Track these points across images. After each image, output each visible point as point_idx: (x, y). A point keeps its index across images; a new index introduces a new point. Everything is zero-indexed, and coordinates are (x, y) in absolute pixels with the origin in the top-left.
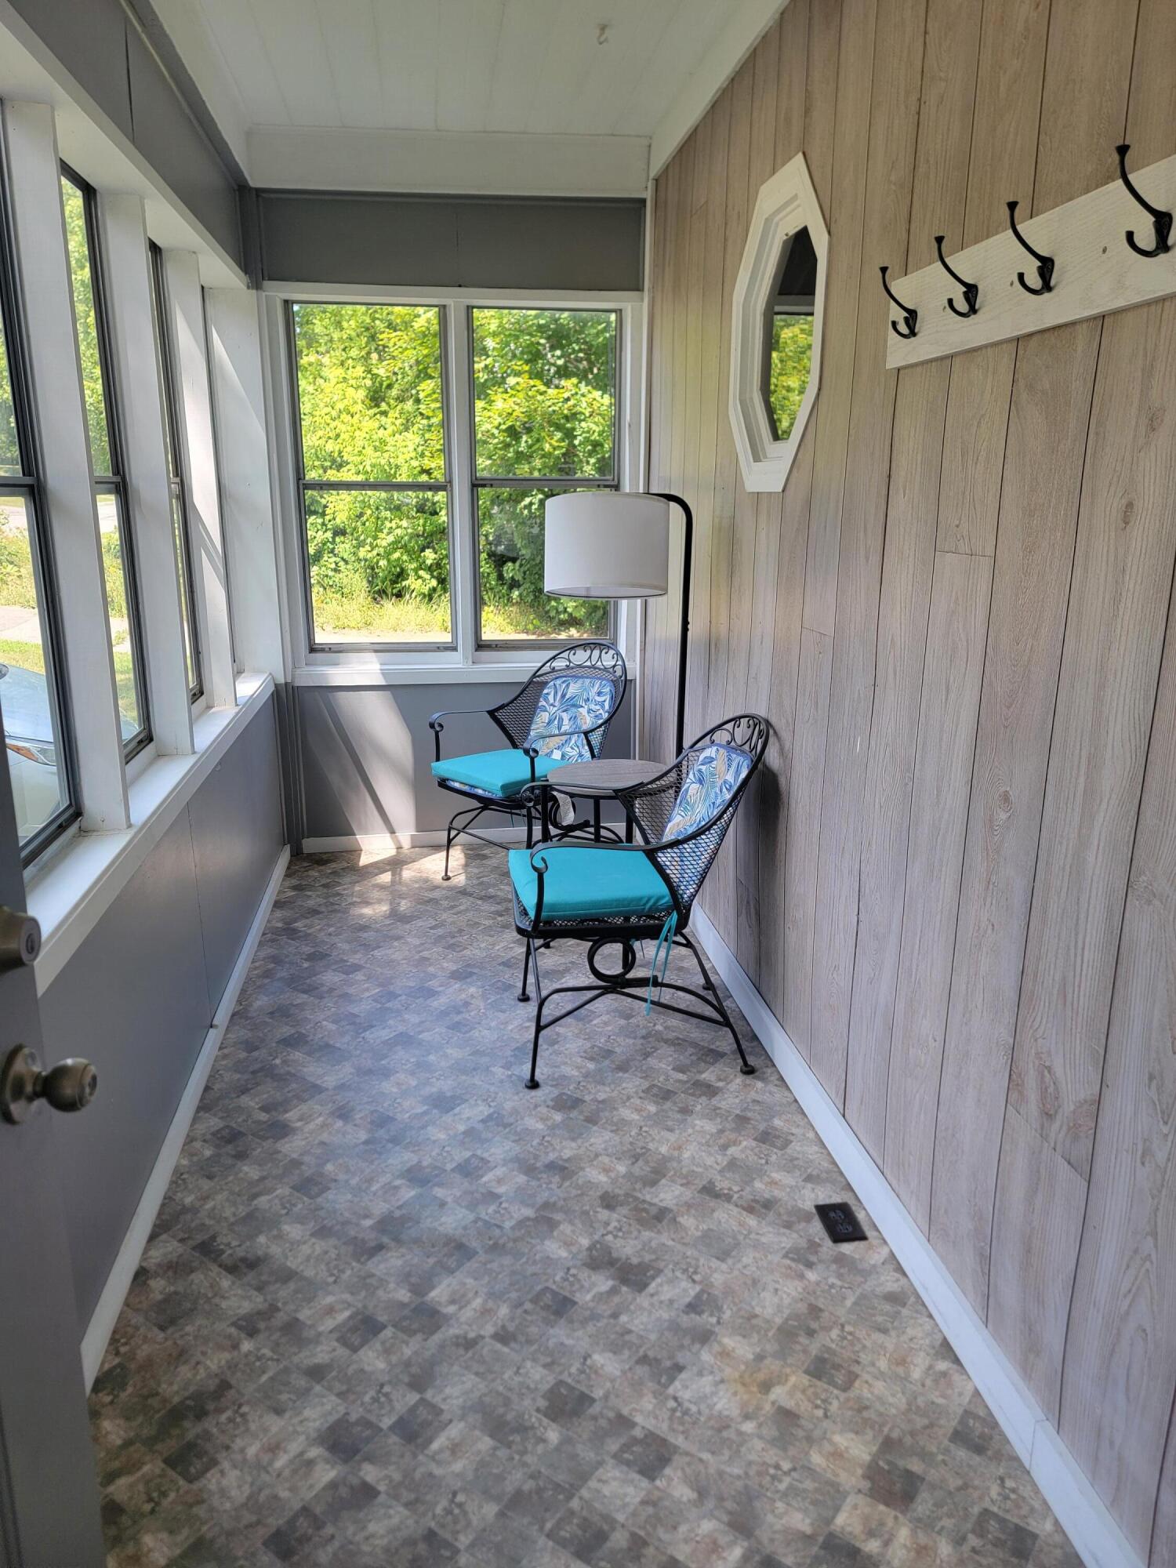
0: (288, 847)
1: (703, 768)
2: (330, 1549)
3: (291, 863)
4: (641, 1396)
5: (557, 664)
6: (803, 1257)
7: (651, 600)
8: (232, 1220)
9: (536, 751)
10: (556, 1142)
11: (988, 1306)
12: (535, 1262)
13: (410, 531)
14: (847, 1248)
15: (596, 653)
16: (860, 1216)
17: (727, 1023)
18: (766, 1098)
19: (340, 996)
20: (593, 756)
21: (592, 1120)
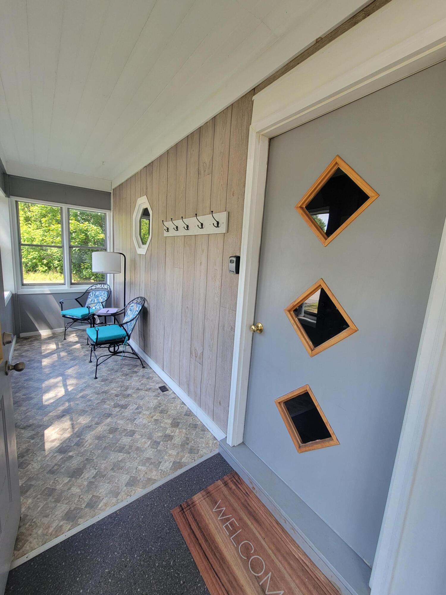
0: (16, 336)
1: (131, 308)
2: (64, 469)
3: (17, 340)
4: (128, 425)
5: (93, 288)
6: (157, 396)
7: (115, 274)
8: (21, 419)
9: (90, 307)
10: (103, 388)
11: (189, 393)
12: (102, 410)
13: (38, 255)
14: (165, 393)
15: (103, 285)
16: (167, 387)
17: (139, 358)
18: (148, 371)
19: (40, 368)
20: (103, 308)
21: (111, 382)
